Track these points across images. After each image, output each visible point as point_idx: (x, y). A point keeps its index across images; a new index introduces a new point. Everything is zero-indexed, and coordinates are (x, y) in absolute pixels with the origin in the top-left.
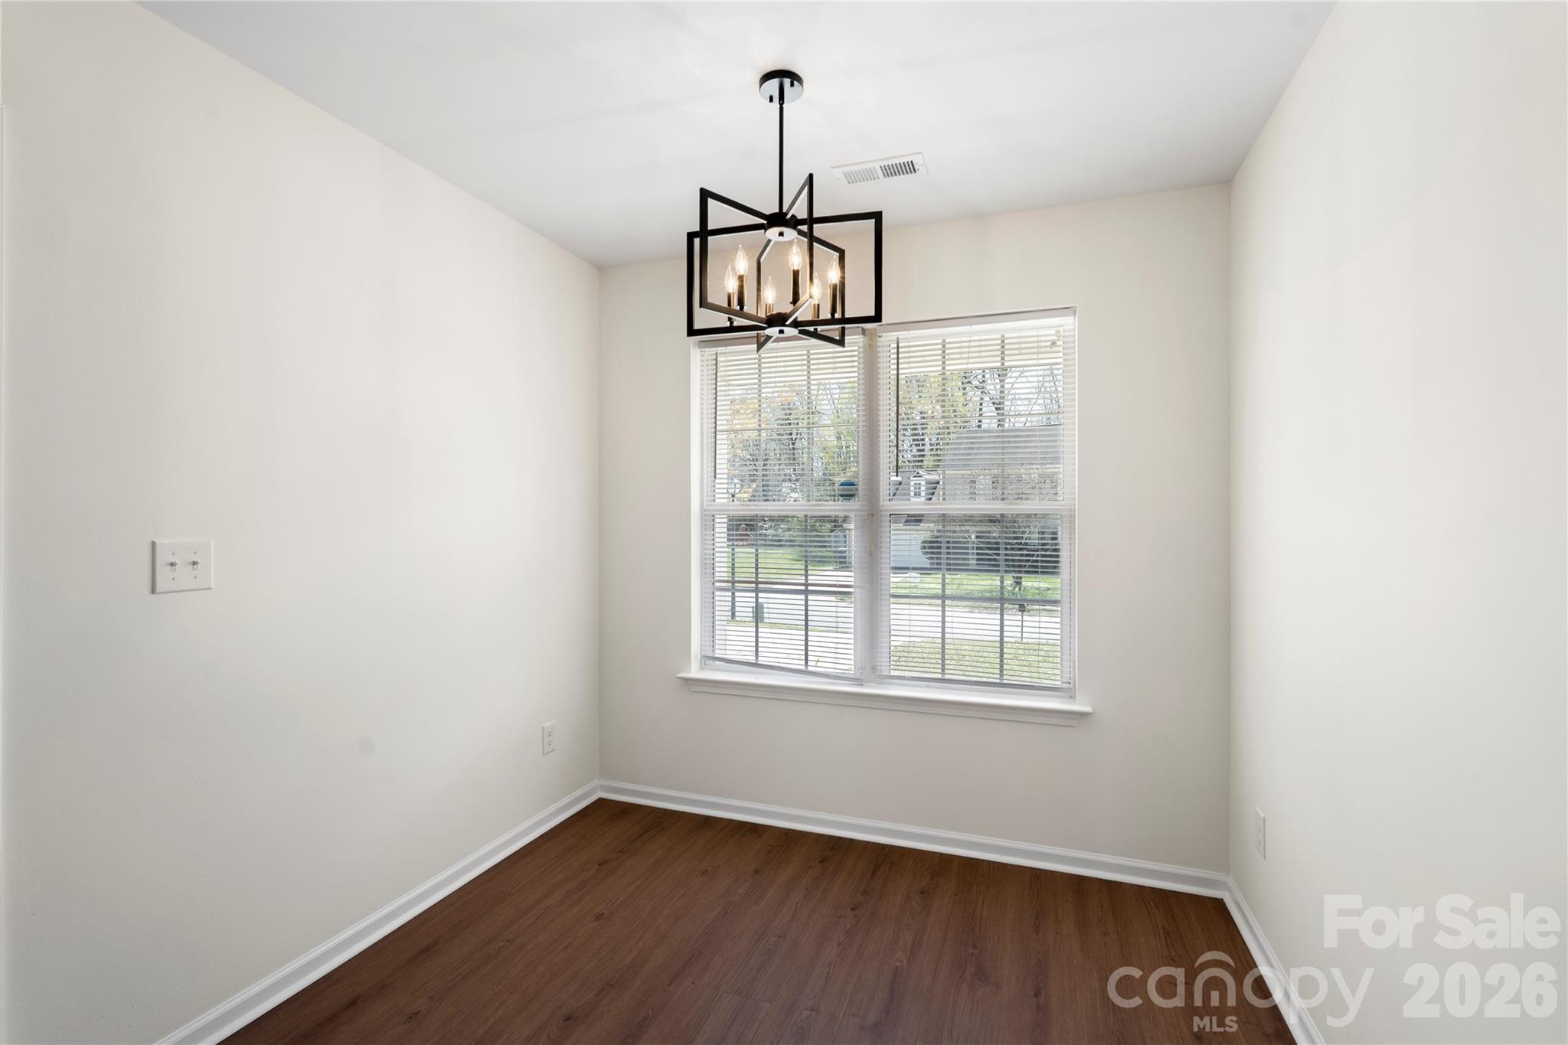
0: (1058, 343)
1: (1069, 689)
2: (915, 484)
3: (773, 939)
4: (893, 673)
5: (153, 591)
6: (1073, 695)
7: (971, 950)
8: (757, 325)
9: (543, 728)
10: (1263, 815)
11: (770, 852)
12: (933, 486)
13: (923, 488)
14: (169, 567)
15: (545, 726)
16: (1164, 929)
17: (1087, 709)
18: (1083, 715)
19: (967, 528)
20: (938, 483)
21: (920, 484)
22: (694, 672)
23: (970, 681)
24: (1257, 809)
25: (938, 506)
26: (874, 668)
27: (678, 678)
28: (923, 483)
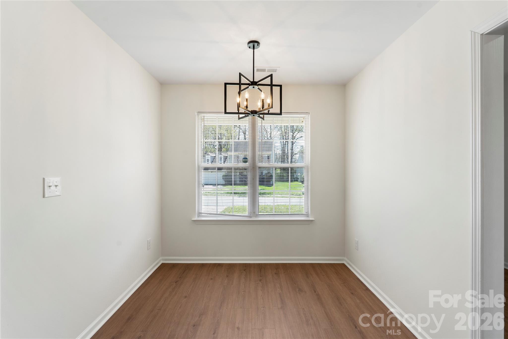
0: (304, 122)
1: (307, 214)
2: (220, 157)
3: (242, 292)
4: (260, 213)
5: (44, 197)
6: (308, 216)
7: (295, 285)
8: (248, 113)
9: (148, 241)
10: (357, 240)
11: (228, 270)
12: (226, 158)
13: (222, 158)
14: (49, 187)
15: (148, 240)
16: (335, 272)
17: (313, 219)
18: (312, 221)
19: (237, 171)
20: (227, 157)
21: (221, 157)
22: (196, 218)
23: (282, 214)
24: (355, 239)
25: (227, 165)
26: (254, 213)
27: (192, 220)
28: (223, 157)
